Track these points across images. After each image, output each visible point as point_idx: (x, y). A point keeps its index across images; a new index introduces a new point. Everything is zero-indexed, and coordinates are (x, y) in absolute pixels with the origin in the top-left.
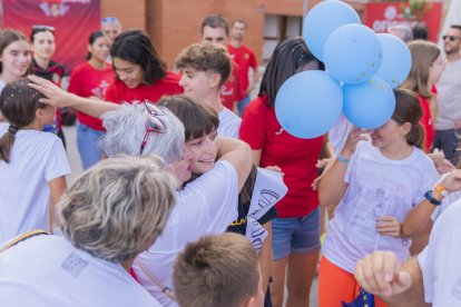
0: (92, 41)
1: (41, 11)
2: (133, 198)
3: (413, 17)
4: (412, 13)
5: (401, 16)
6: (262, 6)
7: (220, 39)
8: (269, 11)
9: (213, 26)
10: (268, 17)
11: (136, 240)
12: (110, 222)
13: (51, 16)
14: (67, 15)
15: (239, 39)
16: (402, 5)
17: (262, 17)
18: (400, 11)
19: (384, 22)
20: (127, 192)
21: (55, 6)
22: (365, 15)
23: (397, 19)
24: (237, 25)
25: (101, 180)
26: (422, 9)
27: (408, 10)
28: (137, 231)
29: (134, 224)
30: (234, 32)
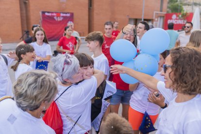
0: (65, 30)
1: (54, 19)
2: (37, 84)
3: (183, 18)
4: (182, 17)
5: (178, 18)
6: (128, 16)
7: (110, 29)
8: (130, 17)
9: (108, 25)
10: (130, 19)
11: (36, 100)
12: (26, 91)
13: (58, 21)
14: (62, 20)
15: (117, 28)
16: (178, 14)
17: (128, 20)
18: (177, 16)
19: (172, 20)
20: (36, 81)
21: (59, 18)
22: (165, 18)
23: (176, 19)
24: (116, 23)
25: (28, 75)
26: (185, 15)
27: (180, 16)
28: (36, 97)
29: (35, 94)
30: (115, 25)
